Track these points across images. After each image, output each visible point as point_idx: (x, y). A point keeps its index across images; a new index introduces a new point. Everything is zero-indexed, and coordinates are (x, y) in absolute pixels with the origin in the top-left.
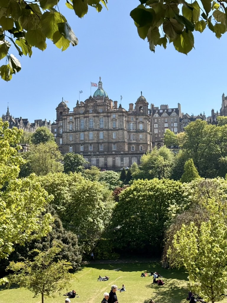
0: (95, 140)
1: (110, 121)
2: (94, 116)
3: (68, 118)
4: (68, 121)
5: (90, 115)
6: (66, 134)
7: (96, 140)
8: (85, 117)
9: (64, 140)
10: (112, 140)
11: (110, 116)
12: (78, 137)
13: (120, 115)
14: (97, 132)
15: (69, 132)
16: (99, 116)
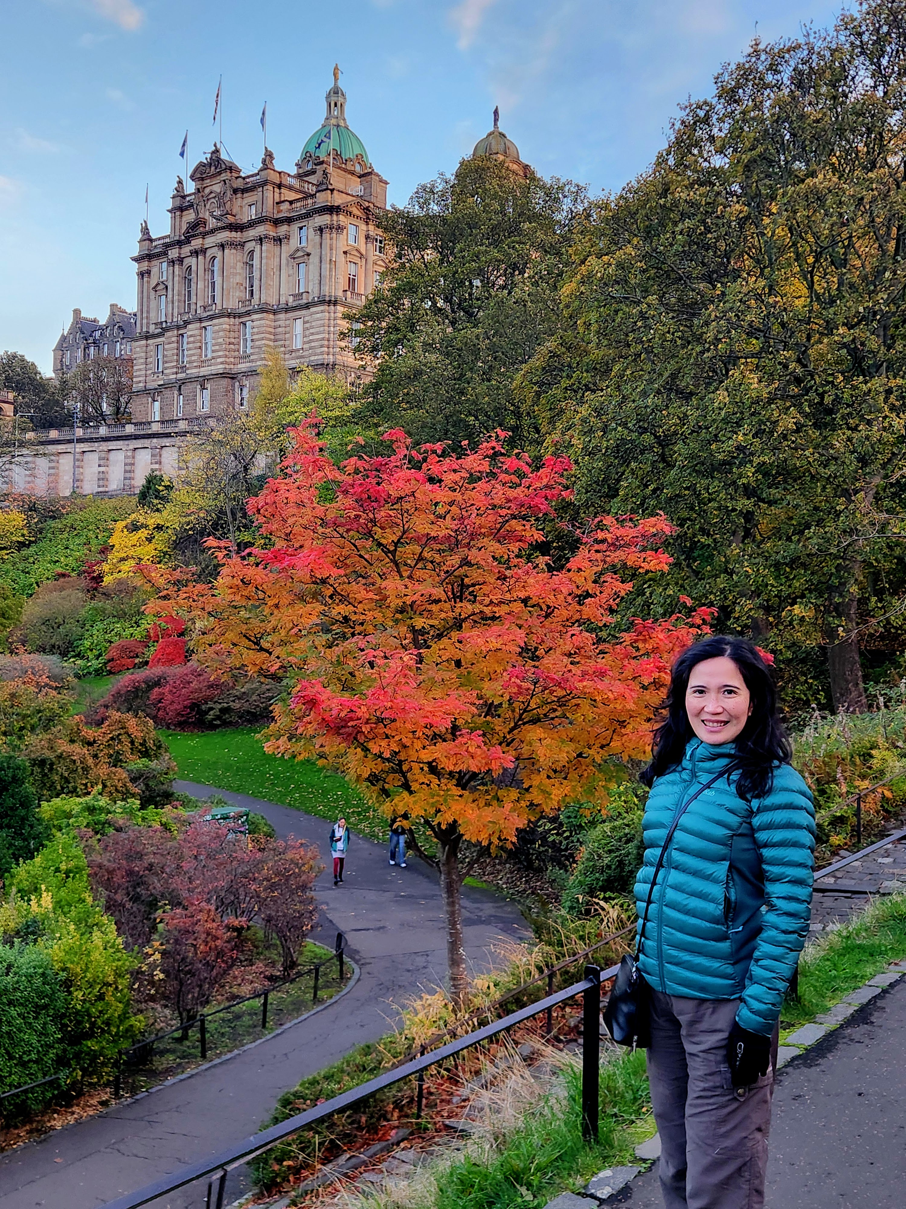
0: (219, 360)
1: (284, 262)
2: (223, 246)
3: (155, 271)
4: (153, 283)
5: (210, 241)
6: (144, 342)
7: (222, 363)
9: (138, 373)
10: (287, 356)
11: (287, 237)
12: (171, 352)
13: (321, 230)
14: (226, 319)
15: (154, 336)
16: (242, 245)
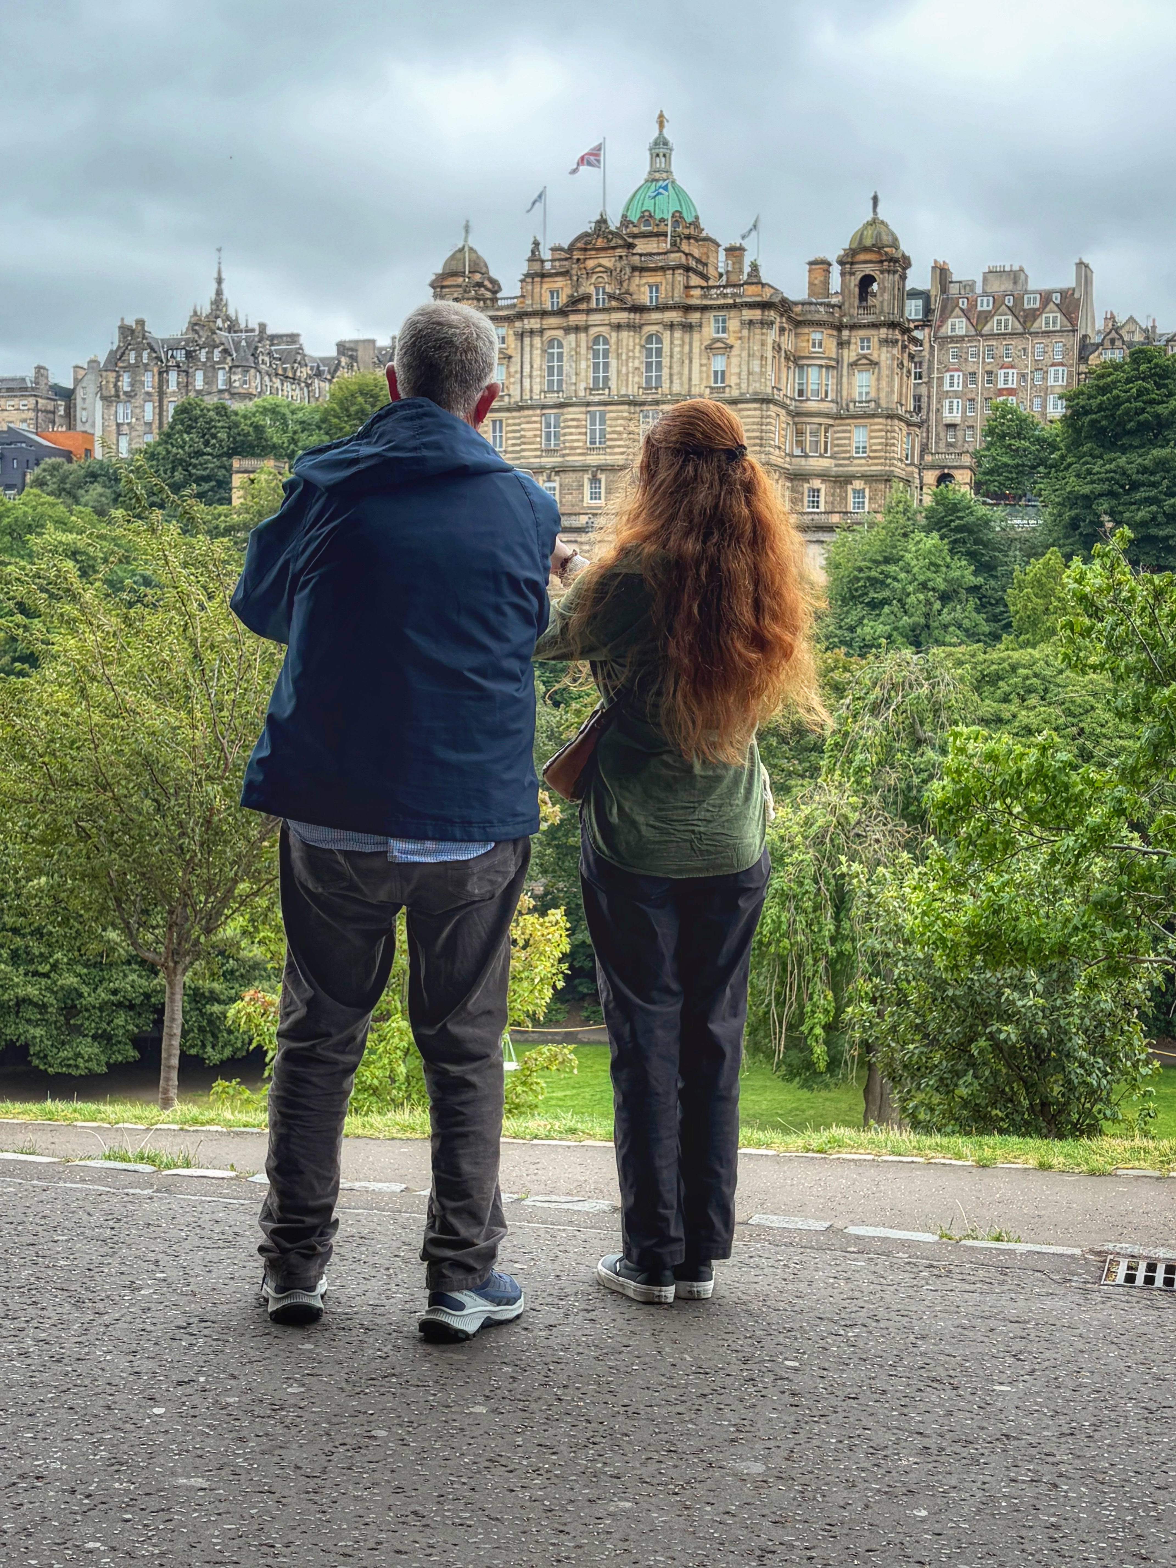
0: (617, 450)
1: (696, 351)
2: (618, 327)
5: (596, 318)
8: (568, 330)
11: (700, 326)
12: (531, 433)
13: (751, 322)
14: (626, 407)
16: (641, 326)
